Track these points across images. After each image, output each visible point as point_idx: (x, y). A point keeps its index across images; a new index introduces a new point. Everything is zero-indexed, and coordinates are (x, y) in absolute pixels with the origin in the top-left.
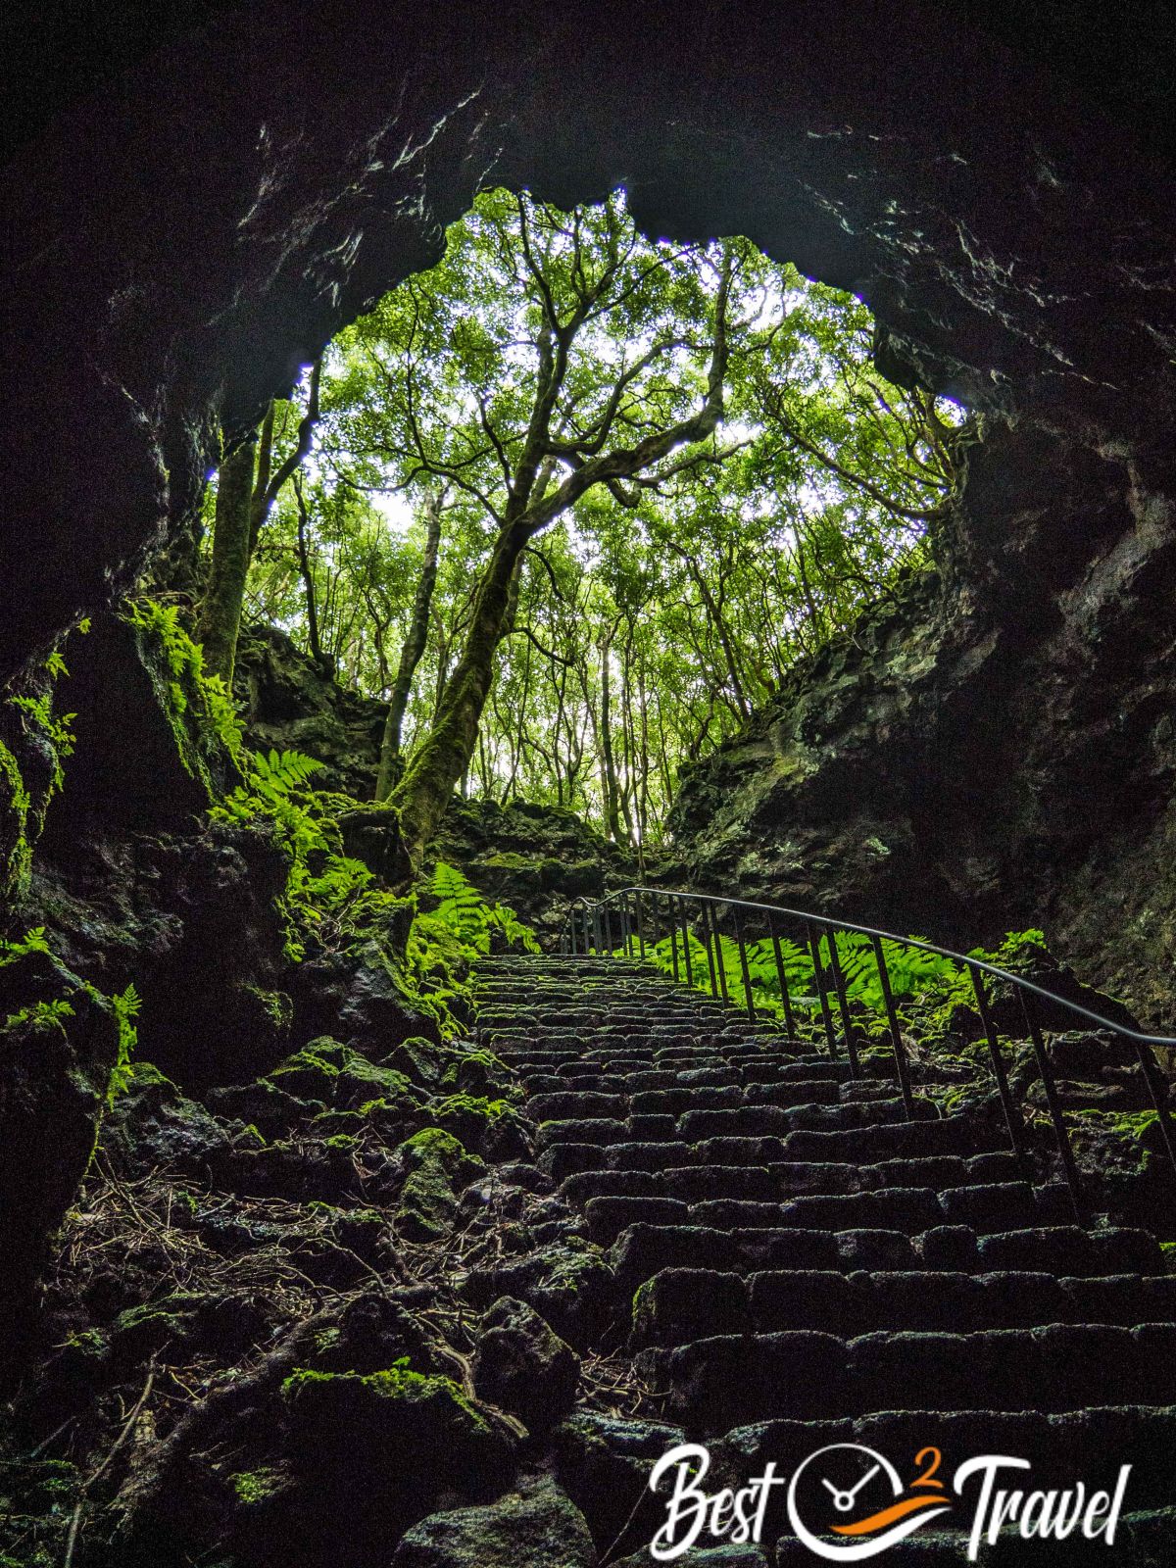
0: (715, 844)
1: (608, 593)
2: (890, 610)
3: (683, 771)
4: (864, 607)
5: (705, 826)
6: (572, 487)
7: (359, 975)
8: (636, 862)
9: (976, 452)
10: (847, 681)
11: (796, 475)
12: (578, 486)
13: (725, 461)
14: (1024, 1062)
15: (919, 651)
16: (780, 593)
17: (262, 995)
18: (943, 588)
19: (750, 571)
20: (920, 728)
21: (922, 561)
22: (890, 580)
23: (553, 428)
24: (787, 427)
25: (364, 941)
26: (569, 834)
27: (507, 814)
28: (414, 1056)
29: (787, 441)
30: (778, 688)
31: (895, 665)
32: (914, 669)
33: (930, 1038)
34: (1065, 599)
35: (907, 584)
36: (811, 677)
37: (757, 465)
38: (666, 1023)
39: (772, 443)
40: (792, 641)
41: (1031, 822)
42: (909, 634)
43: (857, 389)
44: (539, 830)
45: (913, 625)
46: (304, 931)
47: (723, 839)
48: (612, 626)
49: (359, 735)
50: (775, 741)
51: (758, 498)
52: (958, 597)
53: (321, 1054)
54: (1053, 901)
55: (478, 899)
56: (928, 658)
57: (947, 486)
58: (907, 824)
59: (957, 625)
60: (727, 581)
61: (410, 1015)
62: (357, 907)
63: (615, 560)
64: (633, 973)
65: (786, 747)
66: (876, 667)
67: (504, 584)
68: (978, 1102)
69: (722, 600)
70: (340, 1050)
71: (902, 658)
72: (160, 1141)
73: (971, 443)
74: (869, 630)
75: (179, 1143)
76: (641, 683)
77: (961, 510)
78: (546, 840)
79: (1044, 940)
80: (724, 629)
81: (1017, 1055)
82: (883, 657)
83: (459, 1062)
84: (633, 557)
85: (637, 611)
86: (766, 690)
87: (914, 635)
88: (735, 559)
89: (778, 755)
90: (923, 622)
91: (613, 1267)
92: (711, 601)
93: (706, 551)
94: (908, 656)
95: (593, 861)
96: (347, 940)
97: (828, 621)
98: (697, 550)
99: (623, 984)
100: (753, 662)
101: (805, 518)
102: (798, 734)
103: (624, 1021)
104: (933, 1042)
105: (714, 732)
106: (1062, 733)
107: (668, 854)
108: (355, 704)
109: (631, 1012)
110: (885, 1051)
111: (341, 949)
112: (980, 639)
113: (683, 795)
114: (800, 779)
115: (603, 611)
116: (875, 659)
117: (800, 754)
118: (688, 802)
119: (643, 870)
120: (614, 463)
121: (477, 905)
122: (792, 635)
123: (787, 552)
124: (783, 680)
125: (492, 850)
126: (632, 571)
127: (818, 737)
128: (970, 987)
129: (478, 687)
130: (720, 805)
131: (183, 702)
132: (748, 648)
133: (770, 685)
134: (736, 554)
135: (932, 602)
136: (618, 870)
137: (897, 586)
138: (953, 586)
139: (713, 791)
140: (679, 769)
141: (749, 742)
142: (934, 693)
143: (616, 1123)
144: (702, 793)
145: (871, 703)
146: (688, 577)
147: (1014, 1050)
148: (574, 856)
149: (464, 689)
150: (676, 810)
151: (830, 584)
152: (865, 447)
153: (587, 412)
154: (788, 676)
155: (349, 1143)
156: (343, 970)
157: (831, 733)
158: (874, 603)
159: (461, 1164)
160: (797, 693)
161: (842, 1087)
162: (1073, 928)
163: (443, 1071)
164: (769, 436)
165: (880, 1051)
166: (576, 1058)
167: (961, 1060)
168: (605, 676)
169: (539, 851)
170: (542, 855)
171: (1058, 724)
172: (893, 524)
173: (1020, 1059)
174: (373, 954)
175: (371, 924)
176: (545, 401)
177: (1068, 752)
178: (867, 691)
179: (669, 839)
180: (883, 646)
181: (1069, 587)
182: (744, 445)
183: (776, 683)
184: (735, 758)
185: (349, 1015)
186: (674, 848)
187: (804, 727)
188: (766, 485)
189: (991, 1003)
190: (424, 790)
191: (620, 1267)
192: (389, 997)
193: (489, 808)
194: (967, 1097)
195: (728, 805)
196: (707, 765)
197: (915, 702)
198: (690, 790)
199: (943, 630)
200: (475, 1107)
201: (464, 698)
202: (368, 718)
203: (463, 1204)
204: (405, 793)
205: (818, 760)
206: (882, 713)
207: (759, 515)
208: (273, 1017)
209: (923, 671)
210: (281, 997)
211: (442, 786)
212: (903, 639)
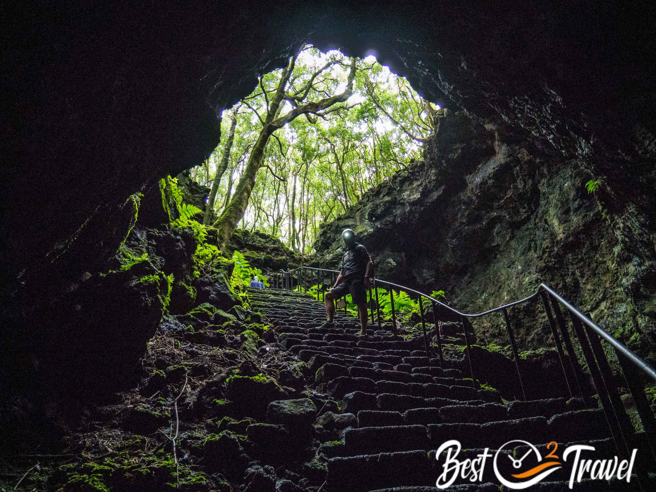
0: (331, 255)
1: (299, 154)
2: (405, 174)
3: (322, 226)
4: (396, 172)
5: (328, 248)
6: (293, 114)
7: (216, 284)
8: (300, 259)
9: (443, 120)
10: (387, 199)
11: (376, 117)
12: (295, 114)
13: (350, 109)
14: (433, 330)
15: (414, 191)
16: (365, 162)
17: (187, 287)
18: (426, 168)
19: (354, 152)
20: (412, 220)
21: (419, 157)
22: (406, 163)
23: (286, 89)
24: (374, 99)
25: (218, 273)
26: (276, 246)
27: (253, 236)
28: (237, 311)
29: (374, 105)
30: (361, 198)
31: (405, 195)
32: (412, 197)
33: (404, 322)
34: (468, 178)
35: (412, 165)
36: (374, 196)
37: (362, 112)
38: (317, 311)
39: (368, 105)
40: (368, 182)
41: (448, 258)
42: (411, 184)
43: (402, 89)
44: (265, 243)
45: (413, 181)
46: (199, 268)
47: (334, 254)
48: (299, 167)
49: (197, 199)
50: (358, 218)
51: (360, 124)
52: (431, 172)
53: (206, 308)
54: (453, 288)
55: (248, 265)
56: (417, 194)
57: (431, 130)
58: (403, 254)
59: (430, 182)
60: (345, 155)
61: (233, 299)
62: (215, 261)
63: (303, 142)
64: (302, 297)
65: (361, 221)
66: (398, 194)
67: (263, 148)
68: (417, 338)
69: (343, 162)
70: (212, 307)
71: (408, 192)
72: (164, 327)
73: (442, 116)
74: (397, 181)
75: (169, 328)
76: (308, 191)
77: (435, 141)
78: (267, 248)
79: (444, 294)
80: (343, 173)
81: (431, 328)
82: (401, 191)
83: (252, 315)
84: (310, 141)
85: (310, 163)
86: (356, 199)
87: (413, 184)
88: (349, 147)
89: (358, 224)
90: (417, 180)
91: (309, 367)
92: (339, 162)
93: (338, 143)
94: (410, 192)
95: (284, 257)
96: (213, 272)
97: (382, 175)
98: (336, 141)
99: (299, 300)
100: (352, 187)
101: (378, 135)
102: (367, 217)
103: (302, 309)
104: (405, 323)
105: (334, 212)
106: (463, 226)
107: (313, 258)
108: (197, 187)
109: (304, 307)
110: (389, 324)
111: (211, 275)
112: (436, 189)
113: (321, 235)
114: (366, 234)
115: (296, 161)
116: (398, 192)
117: (367, 224)
118: (322, 238)
119: (303, 263)
120: (309, 107)
121: (248, 267)
122: (368, 179)
123: (369, 146)
124: (363, 196)
125: (246, 249)
126: (309, 147)
127: (374, 219)
128: (419, 308)
129: (249, 187)
130: (335, 240)
131: (165, 185)
132: (351, 182)
133: (358, 197)
134: (350, 145)
135: (421, 173)
136: (293, 262)
137: (409, 165)
138: (429, 168)
139: (332, 235)
140: (320, 225)
141: (347, 218)
142: (418, 207)
143: (305, 335)
144: (328, 235)
145: (395, 208)
146: (330, 151)
147: (430, 327)
148: (277, 255)
149: (244, 187)
150: (318, 241)
151: (384, 161)
152: (403, 111)
153: (299, 84)
154: (365, 195)
155: (223, 332)
156: (211, 282)
157: (379, 218)
158: (400, 171)
159: (258, 341)
160: (368, 201)
161: (375, 332)
162: (459, 298)
163: (246, 317)
164: (368, 102)
165: (388, 324)
166: (287, 318)
167: (413, 329)
168: (295, 186)
169: (264, 251)
170: (265, 253)
171: (462, 223)
172: (410, 141)
173: (432, 329)
174: (222, 278)
175: (221, 268)
176: (285, 79)
177: (464, 234)
178: (394, 203)
179: (314, 251)
180: (401, 187)
181: (470, 174)
182: (358, 104)
183: (360, 196)
184: (342, 223)
185: (213, 298)
186: (315, 255)
187: (369, 214)
188: (364, 120)
189: (425, 313)
190: (227, 224)
191: (311, 366)
192: (227, 292)
193: (246, 233)
194: (413, 336)
195: (337, 241)
196: (331, 225)
197: (411, 210)
198: (324, 234)
199: (424, 184)
200: (260, 327)
201: (244, 190)
202: (202, 193)
203: (260, 352)
204: (219, 224)
205: (373, 227)
206: (398, 212)
207: (360, 131)
208: (191, 294)
209: (415, 198)
210: (193, 288)
211: (234, 223)
212: (409, 186)
